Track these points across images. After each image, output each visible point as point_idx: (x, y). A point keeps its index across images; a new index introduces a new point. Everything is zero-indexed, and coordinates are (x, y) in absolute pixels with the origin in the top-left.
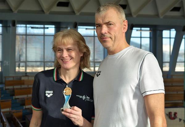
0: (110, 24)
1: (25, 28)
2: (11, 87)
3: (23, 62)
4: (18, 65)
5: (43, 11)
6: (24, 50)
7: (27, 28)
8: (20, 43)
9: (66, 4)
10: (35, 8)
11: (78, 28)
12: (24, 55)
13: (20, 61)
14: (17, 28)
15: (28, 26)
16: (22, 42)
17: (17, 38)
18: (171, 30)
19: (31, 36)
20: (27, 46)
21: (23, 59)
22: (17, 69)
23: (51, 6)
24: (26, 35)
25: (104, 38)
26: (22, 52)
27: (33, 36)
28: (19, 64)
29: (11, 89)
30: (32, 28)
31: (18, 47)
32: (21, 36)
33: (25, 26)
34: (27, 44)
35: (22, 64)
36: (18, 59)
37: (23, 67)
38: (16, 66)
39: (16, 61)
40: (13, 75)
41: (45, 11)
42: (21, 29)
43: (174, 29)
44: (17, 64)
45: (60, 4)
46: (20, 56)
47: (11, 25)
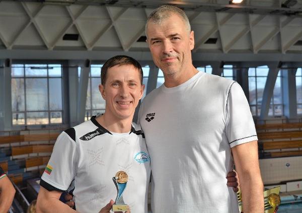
0: (176, 38)
1: (23, 68)
2: (7, 145)
3: (22, 112)
4: (15, 117)
5: (45, 47)
6: (23, 97)
7: (26, 69)
8: (17, 88)
9: (75, 37)
10: (35, 42)
11: (90, 67)
12: (23, 104)
13: (18, 111)
14: (12, 69)
15: (26, 65)
16: (20, 87)
17: (12, 82)
18: (206, 67)
19: (31, 79)
20: (27, 92)
21: (22, 108)
22: (14, 121)
23: (56, 40)
24: (25, 77)
25: (168, 59)
26: (21, 99)
27: (34, 79)
28: (17, 115)
29: (7, 147)
30: (32, 68)
31: (15, 93)
32: (18, 80)
33: (22, 65)
34: (27, 90)
35: (20, 115)
36: (16, 110)
37: (22, 119)
38: (13, 117)
39: (13, 110)
40: (10, 130)
41: (48, 47)
42: (17, 70)
43: (210, 66)
44: (14, 115)
45: (67, 37)
46: (18, 104)
47: (4, 66)
